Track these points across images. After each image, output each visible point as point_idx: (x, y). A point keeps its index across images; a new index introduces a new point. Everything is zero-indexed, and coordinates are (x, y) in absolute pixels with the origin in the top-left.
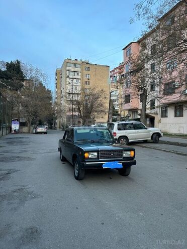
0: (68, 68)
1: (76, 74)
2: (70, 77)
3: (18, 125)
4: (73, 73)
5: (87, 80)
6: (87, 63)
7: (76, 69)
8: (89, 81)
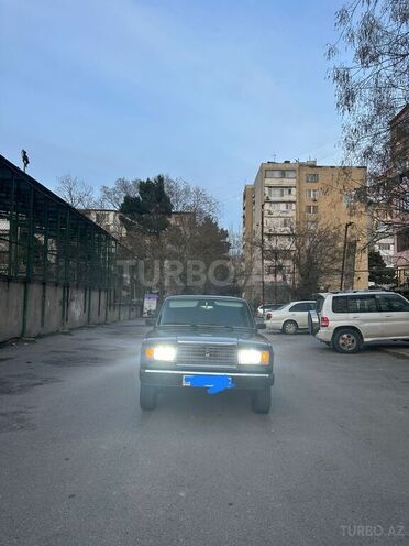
0: (268, 181)
1: (286, 191)
2: (272, 199)
3: (155, 302)
4: (278, 192)
5: (312, 204)
6: (313, 166)
7: (286, 182)
8: (316, 204)
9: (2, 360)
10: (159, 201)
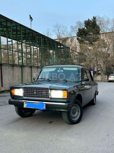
9: (1, 96)
10: (94, 28)
